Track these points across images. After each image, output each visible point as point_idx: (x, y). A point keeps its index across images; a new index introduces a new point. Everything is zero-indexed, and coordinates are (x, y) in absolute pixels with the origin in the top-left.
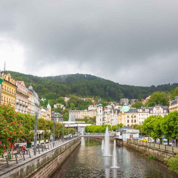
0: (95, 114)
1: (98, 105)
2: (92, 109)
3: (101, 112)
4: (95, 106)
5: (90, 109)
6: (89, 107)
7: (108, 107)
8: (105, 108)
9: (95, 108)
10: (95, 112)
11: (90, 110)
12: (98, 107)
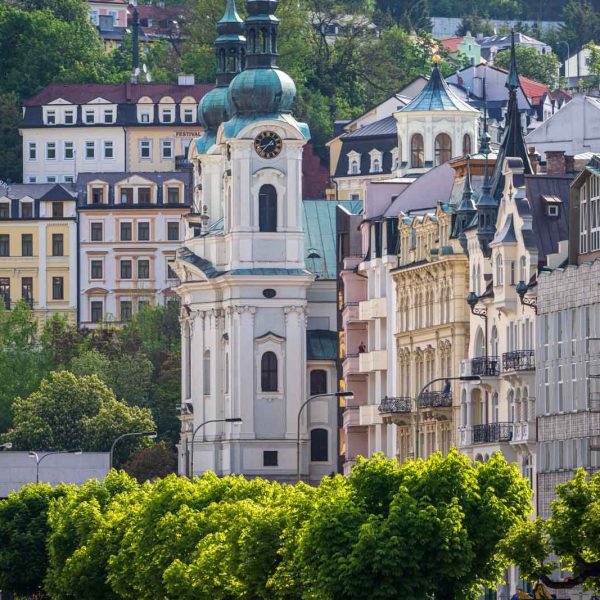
0: (159, 268)
1: (218, 96)
2: (99, 164)
3: (268, 219)
4: (144, 109)
5: (62, 170)
6: (29, 136)
7: (404, 131)
8: (349, 144)
9: (156, 138)
10: (159, 222)
11: (56, 194)
12: (210, 123)
